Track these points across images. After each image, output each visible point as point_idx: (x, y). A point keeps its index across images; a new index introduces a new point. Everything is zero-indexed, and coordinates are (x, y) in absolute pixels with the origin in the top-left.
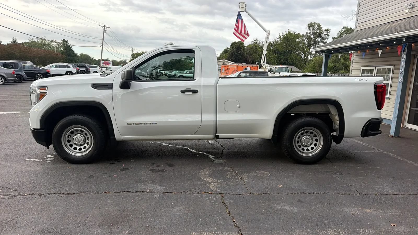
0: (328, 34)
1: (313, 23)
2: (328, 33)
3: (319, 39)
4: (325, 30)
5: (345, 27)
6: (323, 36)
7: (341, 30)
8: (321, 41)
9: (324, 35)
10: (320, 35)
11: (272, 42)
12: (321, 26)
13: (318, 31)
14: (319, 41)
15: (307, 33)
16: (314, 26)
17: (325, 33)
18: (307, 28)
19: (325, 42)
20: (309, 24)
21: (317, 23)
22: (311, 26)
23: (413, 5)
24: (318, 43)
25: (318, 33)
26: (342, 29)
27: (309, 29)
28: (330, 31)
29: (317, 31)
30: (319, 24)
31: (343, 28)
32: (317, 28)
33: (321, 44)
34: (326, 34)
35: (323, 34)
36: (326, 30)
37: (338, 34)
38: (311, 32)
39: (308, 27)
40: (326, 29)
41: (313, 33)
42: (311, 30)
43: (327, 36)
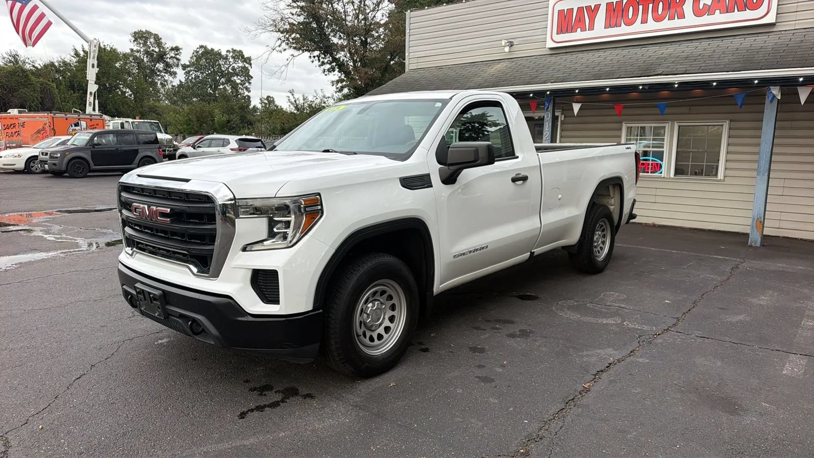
0: (178, 56)
1: (144, 31)
2: (177, 54)
3: (160, 66)
4: (170, 48)
5: (201, 47)
6: (168, 60)
7: (196, 51)
8: (165, 69)
9: (170, 58)
10: (161, 57)
11: (56, 64)
12: (161, 39)
13: (157, 50)
14: (161, 69)
15: (132, 50)
16: (147, 38)
17: (171, 55)
18: (132, 41)
19: (173, 72)
20: (135, 33)
21: (152, 32)
22: (140, 36)
23: (511, 42)
24: (158, 73)
25: (155, 52)
26: (198, 50)
27: (136, 43)
28: (181, 51)
29: (154, 48)
30: (155, 35)
31: (198, 47)
32: (154, 43)
33: (165, 76)
34: (173, 56)
35: (168, 56)
36: (172, 49)
37: (191, 58)
38: (140, 50)
39: (134, 39)
40: (174, 46)
41: (147, 53)
42: (142, 45)
43: (175, 60)
